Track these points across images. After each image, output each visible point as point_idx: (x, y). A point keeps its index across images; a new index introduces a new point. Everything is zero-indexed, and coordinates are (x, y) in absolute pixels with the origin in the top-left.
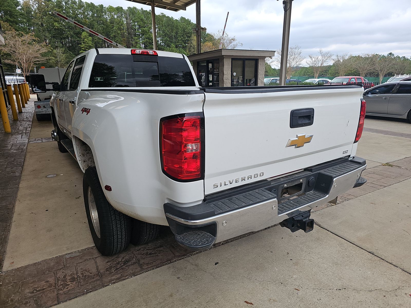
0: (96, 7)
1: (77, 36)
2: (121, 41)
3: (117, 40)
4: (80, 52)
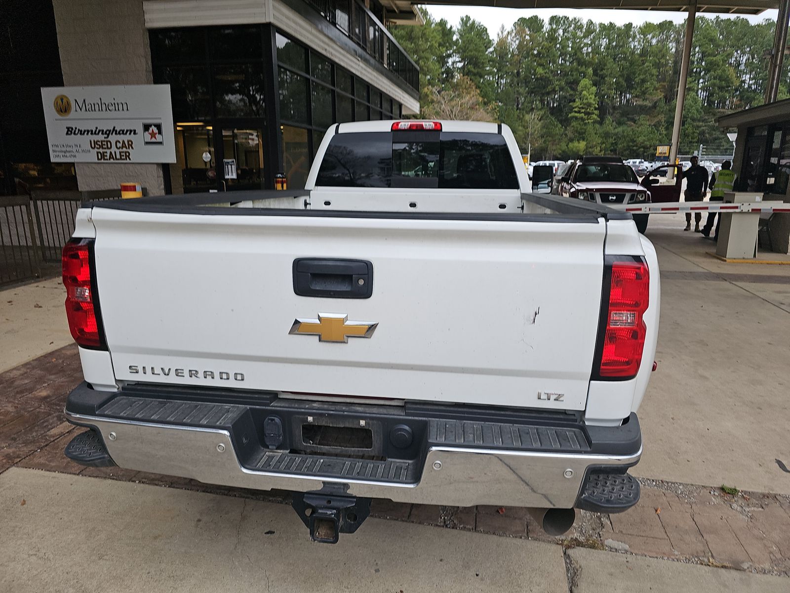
0: (619, 29)
1: (571, 87)
2: (656, 89)
3: (647, 88)
4: (570, 115)
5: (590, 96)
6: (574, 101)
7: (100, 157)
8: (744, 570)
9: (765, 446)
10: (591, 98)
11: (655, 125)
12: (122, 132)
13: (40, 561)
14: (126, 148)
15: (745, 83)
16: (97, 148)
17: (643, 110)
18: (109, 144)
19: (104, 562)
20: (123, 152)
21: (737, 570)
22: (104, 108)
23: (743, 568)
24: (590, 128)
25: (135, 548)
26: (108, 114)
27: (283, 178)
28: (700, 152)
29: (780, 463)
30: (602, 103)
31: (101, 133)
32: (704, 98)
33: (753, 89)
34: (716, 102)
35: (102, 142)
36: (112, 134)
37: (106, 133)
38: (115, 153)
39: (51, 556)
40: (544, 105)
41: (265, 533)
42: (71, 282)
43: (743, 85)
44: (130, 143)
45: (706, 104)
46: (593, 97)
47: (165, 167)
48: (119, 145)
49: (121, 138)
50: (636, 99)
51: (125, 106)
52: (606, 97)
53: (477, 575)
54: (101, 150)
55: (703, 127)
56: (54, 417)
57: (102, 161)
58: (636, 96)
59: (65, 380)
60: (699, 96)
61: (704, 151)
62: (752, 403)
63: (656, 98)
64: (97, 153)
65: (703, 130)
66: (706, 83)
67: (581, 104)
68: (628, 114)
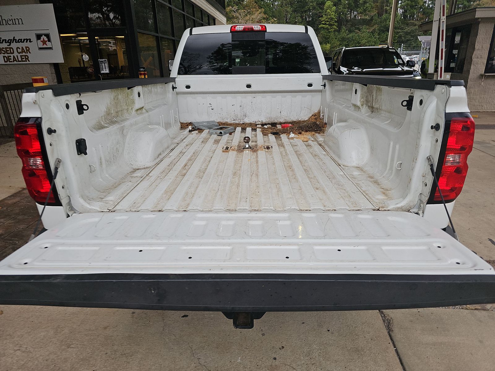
1: (319, 7)
2: (372, 8)
3: (367, 7)
4: (320, 26)
5: (332, 13)
6: (322, 16)
7: (6, 60)
8: (488, 310)
9: (480, 230)
10: (332, 14)
11: (372, 32)
12: (20, 41)
13: (23, 354)
14: (25, 53)
15: (426, 3)
16: (3, 53)
17: (365, 22)
18: (11, 50)
19: (72, 349)
20: (23, 56)
21: (484, 310)
22: (4, 23)
23: (487, 309)
24: (332, 34)
25: (92, 337)
26: (8, 28)
27: (144, 71)
28: (402, 49)
29: (490, 240)
30: (339, 18)
31: (4, 41)
32: (401, 13)
33: (431, 7)
34: (409, 16)
35: (6, 48)
36: (13, 42)
37: (8, 42)
38: (17, 56)
39: (32, 350)
40: (303, 20)
41: (182, 317)
42: (24, 154)
43: (425, 4)
44: (28, 49)
45: (402, 18)
46: (334, 13)
47: (56, 66)
48: (20, 50)
49: (20, 45)
50: (361, 15)
51: (20, 21)
52: (341, 14)
53: (329, 331)
54: (6, 55)
55: (401, 32)
56: (9, 249)
57: (8, 63)
58: (360, 13)
59: (13, 221)
60: (399, 12)
61: (404, 48)
62: (466, 204)
63: (372, 14)
64: (4, 57)
65: (401, 34)
66: (403, 4)
67: (326, 19)
68: (355, 25)
